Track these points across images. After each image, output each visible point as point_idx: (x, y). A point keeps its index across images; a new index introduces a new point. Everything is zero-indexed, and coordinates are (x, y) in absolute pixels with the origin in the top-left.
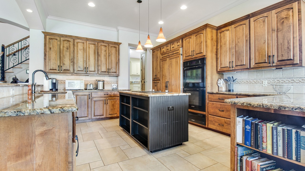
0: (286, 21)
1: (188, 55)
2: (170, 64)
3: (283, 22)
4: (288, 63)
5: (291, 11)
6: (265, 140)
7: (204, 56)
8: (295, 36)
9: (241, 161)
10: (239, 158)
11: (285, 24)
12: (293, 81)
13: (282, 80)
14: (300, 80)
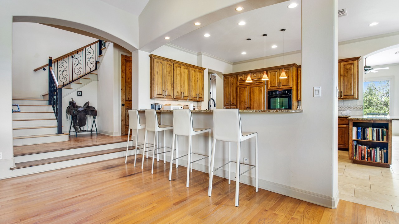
0: (349, 71)
1: (274, 85)
2: (251, 92)
3: (348, 71)
4: (350, 97)
5: (353, 65)
6: (368, 135)
7: (291, 88)
8: (355, 81)
9: (356, 147)
10: (355, 146)
11: (349, 73)
12: (350, 108)
13: (343, 107)
14: (354, 107)
